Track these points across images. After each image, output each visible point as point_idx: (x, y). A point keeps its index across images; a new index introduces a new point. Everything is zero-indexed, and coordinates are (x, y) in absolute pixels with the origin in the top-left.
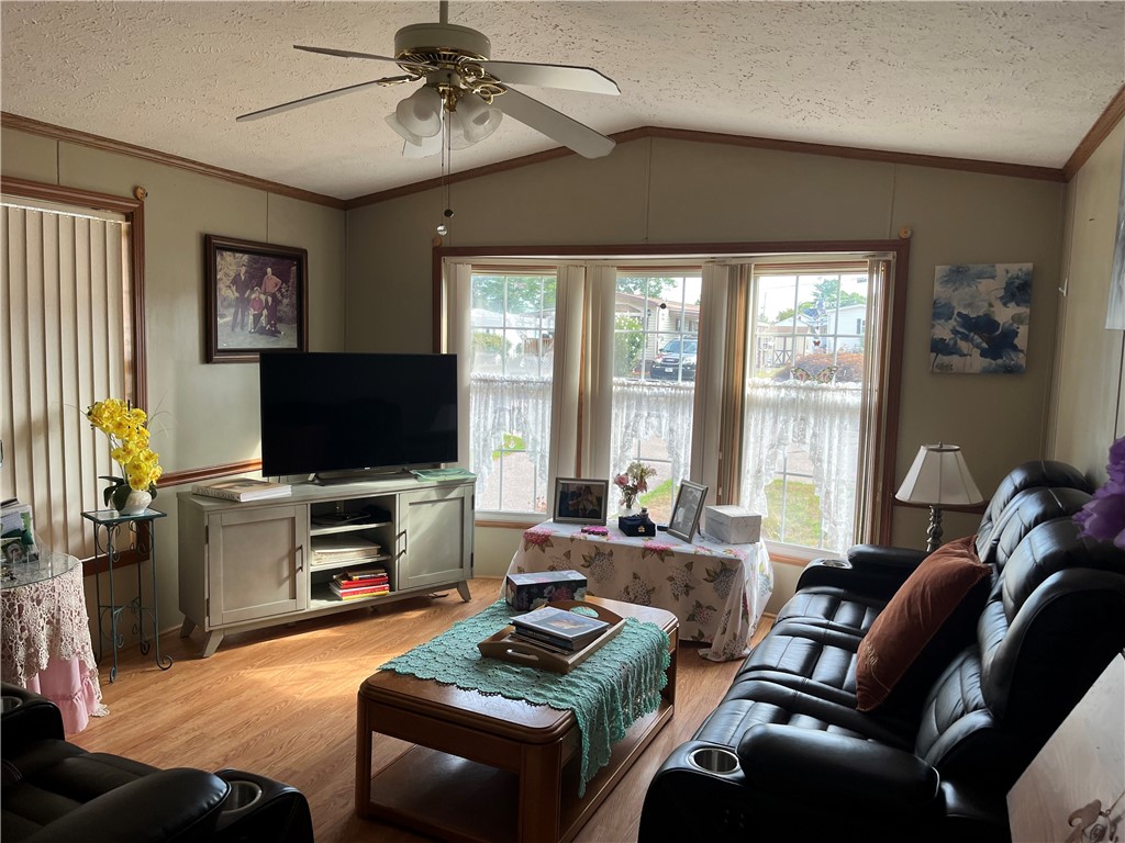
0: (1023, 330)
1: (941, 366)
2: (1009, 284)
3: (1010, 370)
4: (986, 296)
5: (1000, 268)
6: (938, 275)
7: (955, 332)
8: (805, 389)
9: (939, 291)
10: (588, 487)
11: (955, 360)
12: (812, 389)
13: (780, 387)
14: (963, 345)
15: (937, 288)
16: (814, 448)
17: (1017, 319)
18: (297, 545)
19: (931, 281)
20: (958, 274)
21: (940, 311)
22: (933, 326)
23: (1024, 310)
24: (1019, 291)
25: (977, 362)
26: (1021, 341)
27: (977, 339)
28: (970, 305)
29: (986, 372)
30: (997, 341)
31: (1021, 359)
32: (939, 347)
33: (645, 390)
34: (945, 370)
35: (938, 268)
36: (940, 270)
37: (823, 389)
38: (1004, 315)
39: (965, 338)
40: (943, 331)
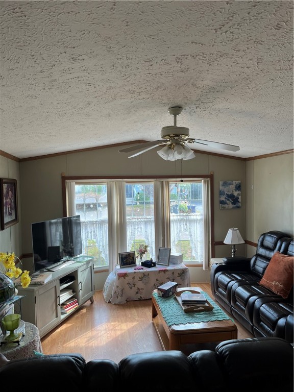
0: (240, 197)
1: (223, 207)
2: (236, 186)
3: (238, 207)
4: (231, 189)
5: (234, 182)
6: (220, 184)
7: (225, 198)
8: (185, 216)
9: (221, 188)
10: (129, 254)
11: (226, 205)
12: (187, 216)
13: (178, 216)
14: (228, 202)
15: (221, 187)
16: (190, 232)
17: (238, 194)
18: (57, 296)
19: (219, 186)
20: (225, 184)
21: (221, 193)
22: (220, 197)
23: (239, 192)
24: (238, 188)
25: (231, 206)
26: (240, 200)
27: (231, 200)
28: (228, 191)
29: (233, 208)
30: (235, 200)
31: (240, 204)
32: (222, 202)
33: (136, 220)
34: (224, 208)
35: (220, 182)
36: (221, 183)
37: (190, 215)
38: (236, 193)
39: (228, 200)
40: (223, 198)
